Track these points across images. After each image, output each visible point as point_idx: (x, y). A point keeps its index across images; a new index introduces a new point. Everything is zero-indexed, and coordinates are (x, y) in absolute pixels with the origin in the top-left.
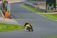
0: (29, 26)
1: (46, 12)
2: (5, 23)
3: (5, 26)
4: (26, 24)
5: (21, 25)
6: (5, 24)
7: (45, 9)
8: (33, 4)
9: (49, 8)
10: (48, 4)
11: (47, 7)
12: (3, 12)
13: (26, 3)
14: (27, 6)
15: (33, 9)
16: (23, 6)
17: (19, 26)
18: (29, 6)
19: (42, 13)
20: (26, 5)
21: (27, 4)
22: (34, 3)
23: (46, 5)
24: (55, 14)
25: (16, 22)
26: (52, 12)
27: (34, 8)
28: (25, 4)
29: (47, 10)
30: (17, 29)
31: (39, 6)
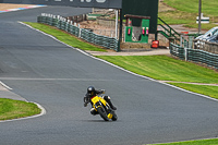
1: (119, 50)
4: (89, 92)
5: (23, 99)
7: (116, 37)
8: (71, 19)
9: (130, 35)
10: (127, 18)
11: (124, 30)
13: (43, 15)
14: (45, 27)
15: (70, 37)
16: (32, 26)
17: (17, 101)
18: (53, 25)
19: (105, 54)
21: (47, 18)
22: (73, 16)
23: (121, 23)
24: (154, 56)
25: (5, 88)
26: (142, 49)
27: (74, 32)
28: (39, 18)
29: (123, 41)
30: (9, 114)
31: (92, 27)
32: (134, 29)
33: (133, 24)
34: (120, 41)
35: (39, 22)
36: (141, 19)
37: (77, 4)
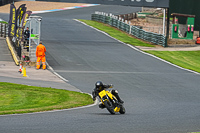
0: (111, 96)
1: (166, 46)
2: (23, 83)
3: (21, 95)
5: (78, 90)
6: (22, 88)
7: (164, 34)
9: (176, 32)
10: (173, 17)
11: (171, 28)
12: (13, 44)
13: (97, 13)
15: (122, 34)
17: (73, 92)
18: (106, 22)
20: (94, 18)
22: (124, 14)
25: (62, 80)
26: (187, 45)
28: (93, 16)
29: (170, 37)
30: (65, 104)
31: (141, 25)
32: (180, 26)
33: (179, 22)
34: (167, 37)
35: (93, 19)
36: (187, 17)
37: (128, 3)
